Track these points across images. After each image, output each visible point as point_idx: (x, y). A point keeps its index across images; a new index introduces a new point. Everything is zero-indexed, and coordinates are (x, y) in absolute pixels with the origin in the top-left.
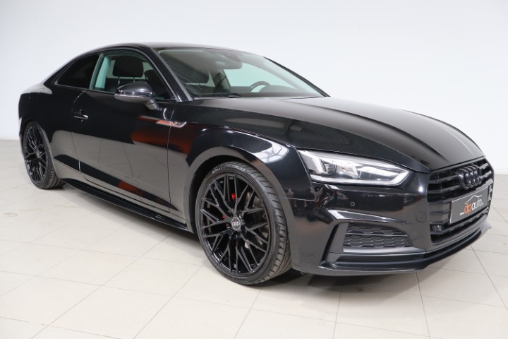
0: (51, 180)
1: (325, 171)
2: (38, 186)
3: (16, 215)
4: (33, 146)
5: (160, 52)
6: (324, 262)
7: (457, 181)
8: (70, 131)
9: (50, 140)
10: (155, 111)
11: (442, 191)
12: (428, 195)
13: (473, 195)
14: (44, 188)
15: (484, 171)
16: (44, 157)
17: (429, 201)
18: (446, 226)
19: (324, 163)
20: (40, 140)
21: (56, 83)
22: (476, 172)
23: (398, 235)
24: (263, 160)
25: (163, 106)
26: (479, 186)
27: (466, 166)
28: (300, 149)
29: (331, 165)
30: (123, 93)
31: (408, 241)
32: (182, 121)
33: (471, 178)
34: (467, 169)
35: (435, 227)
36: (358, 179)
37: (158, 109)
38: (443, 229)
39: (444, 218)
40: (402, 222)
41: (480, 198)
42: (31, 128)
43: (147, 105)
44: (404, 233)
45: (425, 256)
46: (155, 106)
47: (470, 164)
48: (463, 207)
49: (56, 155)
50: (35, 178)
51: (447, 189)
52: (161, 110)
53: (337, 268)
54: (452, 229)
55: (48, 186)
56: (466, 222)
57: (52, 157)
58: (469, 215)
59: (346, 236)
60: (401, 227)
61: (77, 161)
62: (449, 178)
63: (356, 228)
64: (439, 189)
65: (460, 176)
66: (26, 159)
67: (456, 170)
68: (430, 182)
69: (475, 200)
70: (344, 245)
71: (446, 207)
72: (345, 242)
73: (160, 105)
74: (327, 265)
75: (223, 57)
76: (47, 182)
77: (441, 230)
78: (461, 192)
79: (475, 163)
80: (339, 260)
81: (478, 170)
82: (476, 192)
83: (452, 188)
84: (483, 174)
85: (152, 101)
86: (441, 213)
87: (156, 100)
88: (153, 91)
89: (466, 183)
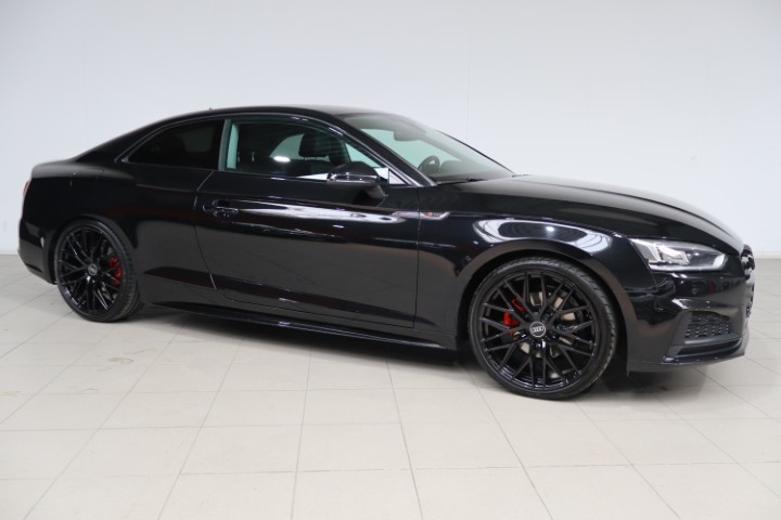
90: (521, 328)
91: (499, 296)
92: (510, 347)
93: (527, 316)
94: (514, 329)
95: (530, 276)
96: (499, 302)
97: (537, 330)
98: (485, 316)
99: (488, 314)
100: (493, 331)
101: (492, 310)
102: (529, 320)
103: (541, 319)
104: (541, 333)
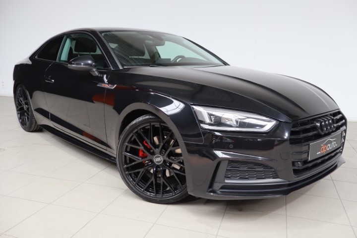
0: (33, 126)
1: (212, 121)
2: (25, 129)
3: (4, 150)
4: (22, 102)
5: (103, 34)
6: (211, 189)
7: (315, 128)
8: (43, 91)
9: (31, 98)
10: (97, 77)
11: (302, 136)
12: (290, 139)
13: (328, 139)
14: (29, 131)
15: (338, 121)
16: (28, 109)
17: (291, 143)
18: (305, 162)
19: (210, 115)
20: (26, 98)
21: (36, 57)
22: (330, 121)
23: (267, 170)
24: (166, 113)
25: (103, 73)
26: (333, 132)
27: (323, 116)
28: (193, 105)
29: (216, 117)
30: (74, 64)
31: (275, 174)
32: (114, 85)
33: (326, 126)
34: (323, 119)
35: (296, 164)
36: (237, 127)
37: (99, 75)
38: (303, 165)
39: (304, 156)
40: (271, 160)
41: (334, 141)
42: (20, 89)
43: (91, 73)
44: (271, 168)
45: (289, 185)
46: (97, 74)
47: (326, 116)
48: (320, 148)
49: (36, 108)
50: (23, 124)
51: (306, 135)
52: (102, 76)
53: (221, 194)
54: (310, 165)
55: (32, 130)
56: (323, 159)
57: (33, 110)
58: (325, 154)
59: (227, 170)
60: (270, 164)
61: (48, 113)
62: (308, 126)
63: (235, 165)
64: (300, 134)
65: (317, 124)
66: (17, 111)
67: (315, 120)
68: (292, 129)
69: (330, 142)
70: (225, 177)
71: (305, 148)
72: (225, 175)
73: (100, 73)
74: (214, 192)
75: (150, 37)
76: (30, 127)
77: (301, 165)
78: (318, 137)
79: (331, 115)
80: (222, 188)
81: (333, 120)
82: (331, 136)
83: (311, 134)
84: (337, 122)
85: (94, 70)
86: (302, 153)
87: (98, 69)
88: (95, 63)
89: (322, 130)
90: (148, 158)
91: (135, 139)
92: (142, 170)
93: (152, 151)
94: (145, 159)
95: (154, 126)
96: (135, 142)
97: (158, 159)
98: (126, 151)
99: (128, 150)
100: (131, 161)
101: (131, 147)
102: (153, 154)
103: (161, 153)
104: (160, 161)
